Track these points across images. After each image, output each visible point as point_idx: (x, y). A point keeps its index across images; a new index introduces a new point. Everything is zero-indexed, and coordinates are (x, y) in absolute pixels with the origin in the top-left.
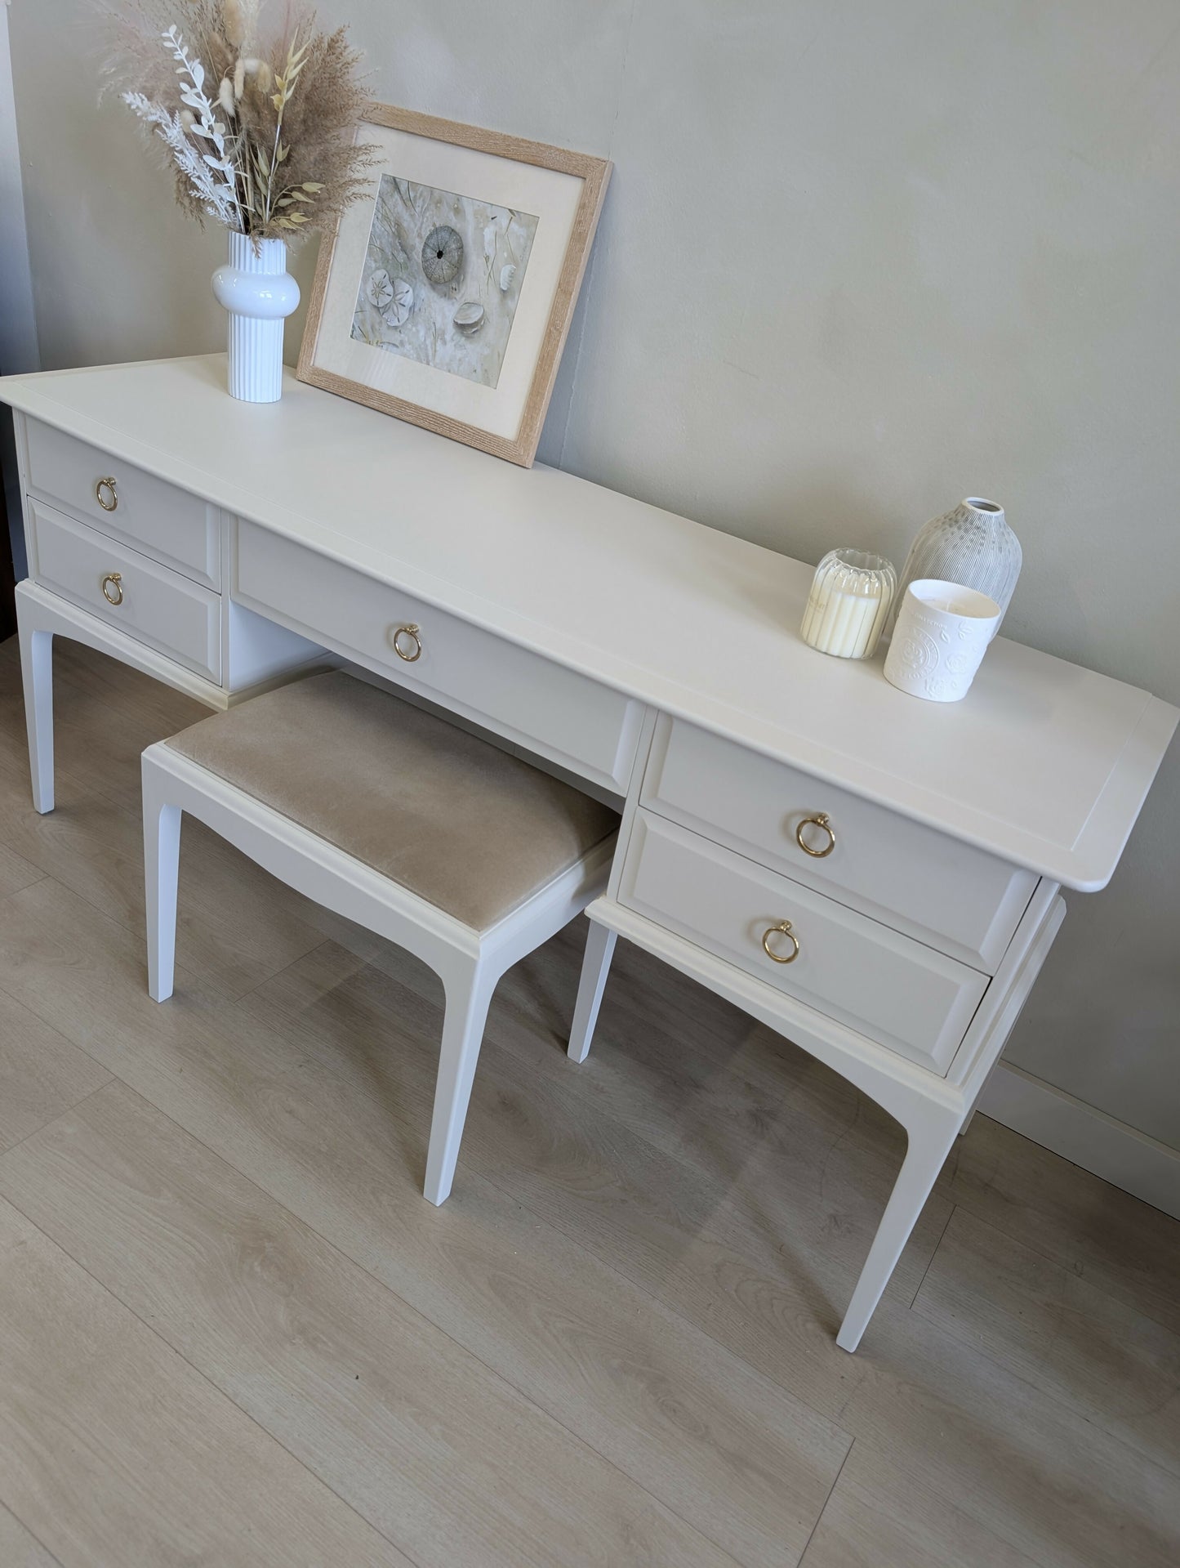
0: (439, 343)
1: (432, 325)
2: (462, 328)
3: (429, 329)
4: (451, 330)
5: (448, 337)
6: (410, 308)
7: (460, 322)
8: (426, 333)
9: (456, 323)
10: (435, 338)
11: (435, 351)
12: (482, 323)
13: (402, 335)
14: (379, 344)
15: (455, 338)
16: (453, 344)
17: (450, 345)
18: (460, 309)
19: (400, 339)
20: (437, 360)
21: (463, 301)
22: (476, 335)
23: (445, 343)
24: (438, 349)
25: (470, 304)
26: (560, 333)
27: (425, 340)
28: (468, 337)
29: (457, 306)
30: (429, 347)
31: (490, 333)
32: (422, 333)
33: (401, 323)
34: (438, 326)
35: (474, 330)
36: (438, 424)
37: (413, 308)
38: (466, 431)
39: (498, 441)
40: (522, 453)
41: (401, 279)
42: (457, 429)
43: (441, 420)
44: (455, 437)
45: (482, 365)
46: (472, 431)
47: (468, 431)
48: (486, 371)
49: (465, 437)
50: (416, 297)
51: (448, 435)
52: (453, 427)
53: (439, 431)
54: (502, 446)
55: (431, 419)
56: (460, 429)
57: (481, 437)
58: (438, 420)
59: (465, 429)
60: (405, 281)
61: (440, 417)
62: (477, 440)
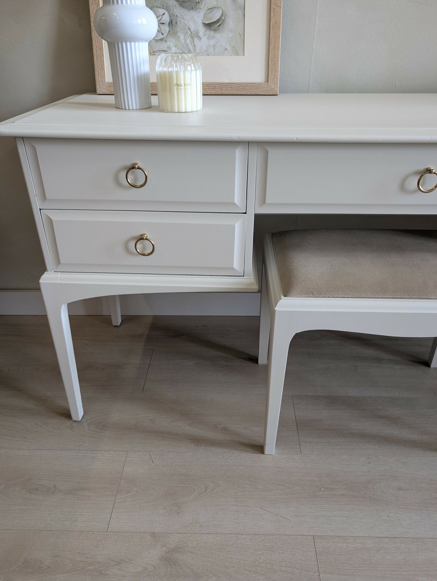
0: (196, 40)
1: (188, 30)
2: (209, 26)
3: (187, 33)
4: (202, 29)
5: (201, 34)
6: (169, 24)
7: (207, 22)
8: (185, 37)
9: (203, 23)
10: (192, 37)
11: (195, 45)
12: (223, 18)
13: (168, 43)
14: (152, 54)
15: (206, 33)
16: (206, 37)
17: (204, 39)
18: (205, 14)
19: (166, 46)
20: (198, 51)
21: (206, 8)
22: (220, 27)
23: (200, 38)
24: (196, 43)
25: (211, 9)
26: (280, 7)
27: (185, 41)
28: (215, 30)
29: (202, 13)
30: (190, 45)
31: (231, 23)
32: (182, 37)
33: (165, 35)
34: (192, 29)
35: (218, 25)
36: (212, 88)
37: (171, 23)
38: (232, 86)
39: (256, 85)
40: (273, 87)
41: (157, 7)
42: (226, 87)
43: (213, 85)
44: (226, 93)
45: (230, 44)
46: (236, 85)
47: (234, 86)
48: (234, 47)
49: (233, 91)
50: (171, 15)
51: (221, 93)
52: (223, 87)
53: (213, 93)
54: (259, 87)
55: (206, 87)
56: (228, 86)
57: (243, 86)
58: (211, 86)
59: (231, 85)
60: (159, 7)
61: (211, 84)
62: (241, 89)
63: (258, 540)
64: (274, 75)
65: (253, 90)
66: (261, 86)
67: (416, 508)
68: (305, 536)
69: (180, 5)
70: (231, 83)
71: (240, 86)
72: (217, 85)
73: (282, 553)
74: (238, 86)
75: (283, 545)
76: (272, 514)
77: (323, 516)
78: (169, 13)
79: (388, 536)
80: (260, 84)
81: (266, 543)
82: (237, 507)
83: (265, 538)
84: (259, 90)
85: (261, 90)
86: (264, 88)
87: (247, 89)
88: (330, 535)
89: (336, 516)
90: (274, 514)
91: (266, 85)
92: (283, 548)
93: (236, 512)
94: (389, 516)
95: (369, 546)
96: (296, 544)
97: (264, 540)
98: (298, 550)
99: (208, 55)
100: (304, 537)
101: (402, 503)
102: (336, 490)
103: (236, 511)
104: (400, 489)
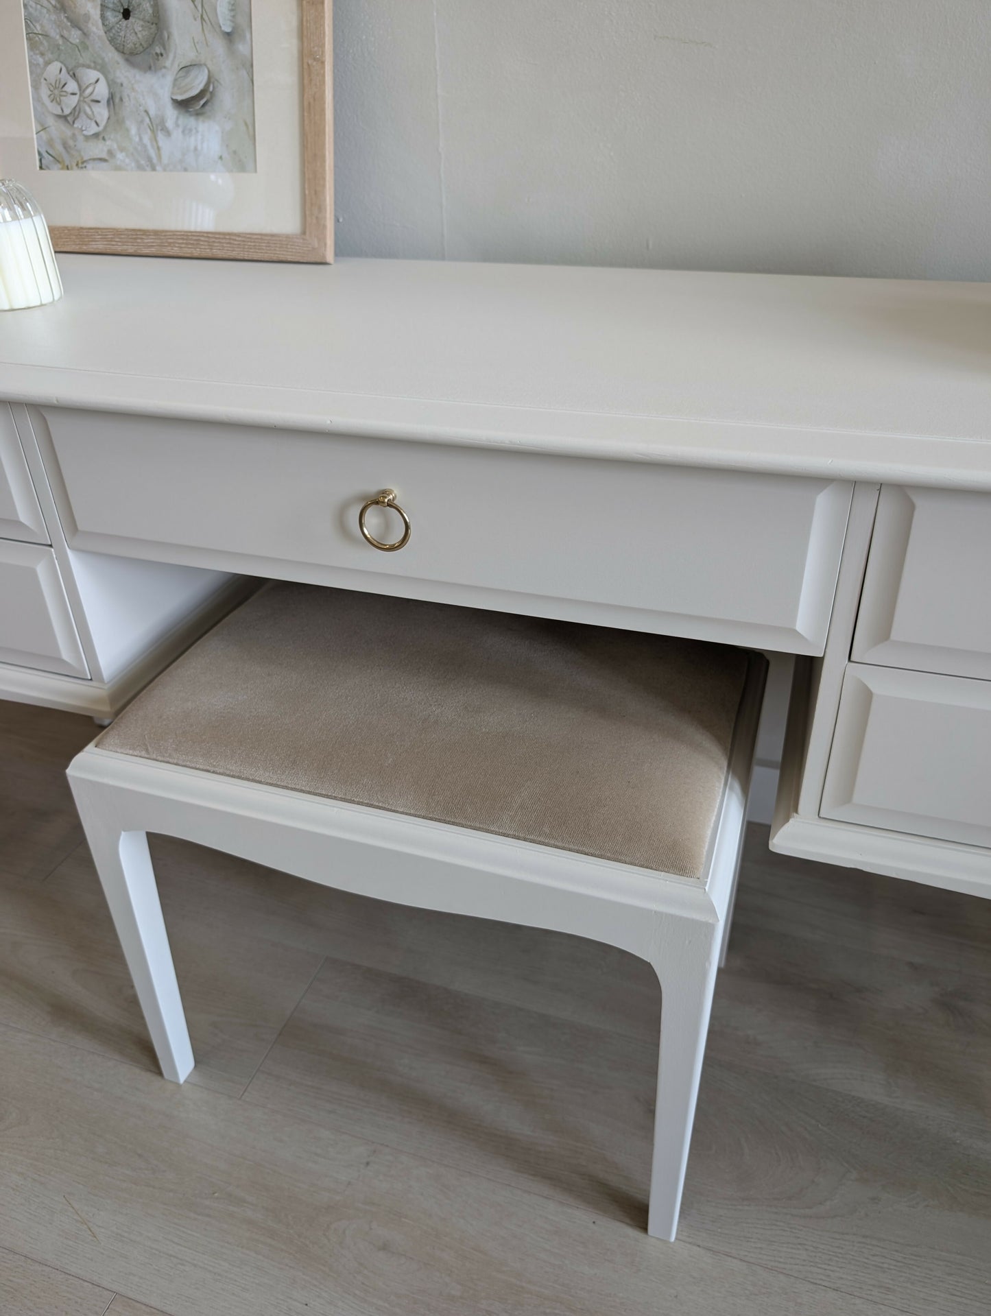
0: (160, 136)
1: (144, 114)
2: (184, 105)
3: (142, 122)
4: (171, 113)
5: (170, 124)
6: (108, 101)
7: (180, 98)
8: (139, 129)
9: (175, 101)
10: (153, 131)
11: (159, 148)
12: (211, 89)
13: (108, 143)
14: (80, 165)
15: (180, 122)
16: (180, 130)
17: (177, 134)
18: (176, 80)
19: (106, 149)
20: (165, 160)
21: (176, 68)
22: (207, 108)
23: (168, 133)
24: (160, 144)
25: (187, 68)
26: (323, 63)
27: (141, 139)
28: (198, 114)
29: (169, 79)
30: (149, 147)
31: (226, 98)
32: (133, 131)
33: (102, 125)
34: (152, 112)
35: (202, 102)
36: (192, 244)
37: (111, 100)
38: (232, 242)
39: (280, 240)
40: (316, 246)
41: (83, 66)
42: (220, 242)
43: (195, 238)
44: (220, 254)
45: (227, 146)
46: (240, 239)
47: (235, 240)
48: (235, 152)
49: (233, 251)
50: (111, 84)
51: (210, 255)
52: (214, 242)
53: (196, 254)
54: (287, 245)
55: (181, 241)
56: (224, 241)
57: (254, 242)
58: (191, 240)
59: (230, 239)
60: (89, 67)
61: (192, 235)
62: (251, 249)
63: (6, 1265)
64: (317, 218)
65: (275, 250)
66: (291, 243)
67: (386, 1305)
68: (101, 1289)
69: (127, 60)
70: (229, 234)
71: (248, 241)
72: (203, 236)
73: (29, 1309)
74: (244, 241)
75: (44, 1293)
76: (76, 1217)
77: (171, 1256)
78: (106, 78)
80: (287, 237)
81: (14, 1277)
82: (25, 1179)
83: (22, 1266)
84: (287, 251)
85: (292, 252)
86: (297, 248)
87: (263, 249)
88: (153, 1304)
89: (195, 1266)
90: (79, 1219)
91: (301, 241)
92: (39, 1297)
93: (14, 1189)
94: (307, 1305)
96: (70, 1299)
97: (17, 1270)
98: (64, 1313)
99: (186, 170)
100: (97, 1289)
101: (363, 1283)
102: (245, 1205)
103: (15, 1187)
104: (384, 1247)
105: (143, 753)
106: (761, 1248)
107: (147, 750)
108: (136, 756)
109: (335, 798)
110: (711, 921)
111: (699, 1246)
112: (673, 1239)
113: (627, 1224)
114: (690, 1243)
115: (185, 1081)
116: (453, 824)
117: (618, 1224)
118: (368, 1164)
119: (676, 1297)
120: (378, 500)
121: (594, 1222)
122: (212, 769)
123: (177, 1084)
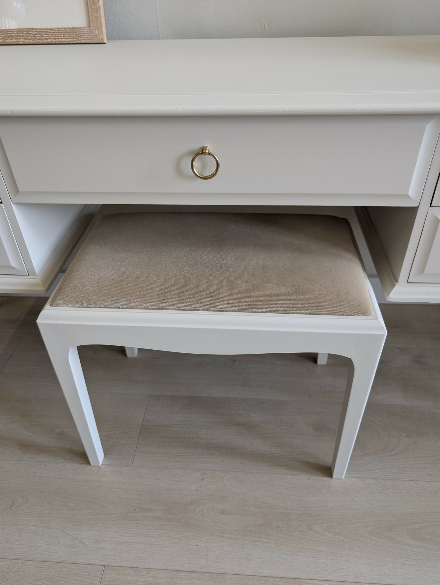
36: (23, 36)
38: (48, 33)
39: (75, 31)
40: (97, 33)
42: (40, 34)
43: (25, 32)
44: (41, 41)
46: (52, 31)
47: (49, 32)
49: (49, 38)
51: (35, 42)
52: (36, 34)
53: (27, 42)
54: (80, 33)
55: (17, 35)
56: (42, 33)
57: (60, 33)
58: (22, 33)
59: (46, 32)
61: (22, 31)
62: (59, 37)
63: (43, 568)
64: (96, 17)
65: (74, 37)
66: (82, 32)
67: (233, 536)
68: (96, 566)
70: (45, 29)
71: (57, 33)
72: (29, 31)
74: (55, 33)
75: (68, 575)
76: (71, 538)
77: (125, 542)
79: (187, 569)
80: (80, 29)
81: (50, 573)
82: (37, 527)
83: (51, 567)
84: (81, 37)
85: (83, 37)
86: (86, 35)
87: (67, 37)
88: (124, 565)
89: (138, 543)
90: (74, 538)
91: (88, 31)
92: (66, 578)
93: (33, 533)
94: (197, 546)
95: (160, 581)
96: (82, 575)
97: (50, 569)
98: (82, 582)
100: (94, 567)
101: (219, 530)
102: (152, 511)
103: (34, 532)
104: (223, 512)
105: (80, 305)
106: (378, 472)
107: (82, 303)
108: (75, 307)
109: (190, 310)
110: (382, 334)
111: (354, 477)
112: (343, 477)
113: (323, 476)
114: (350, 477)
115: (102, 464)
116: (253, 312)
117: (319, 477)
118: (202, 479)
119: (352, 500)
120: (202, 152)
121: (309, 479)
122: (121, 307)
123: (99, 467)
